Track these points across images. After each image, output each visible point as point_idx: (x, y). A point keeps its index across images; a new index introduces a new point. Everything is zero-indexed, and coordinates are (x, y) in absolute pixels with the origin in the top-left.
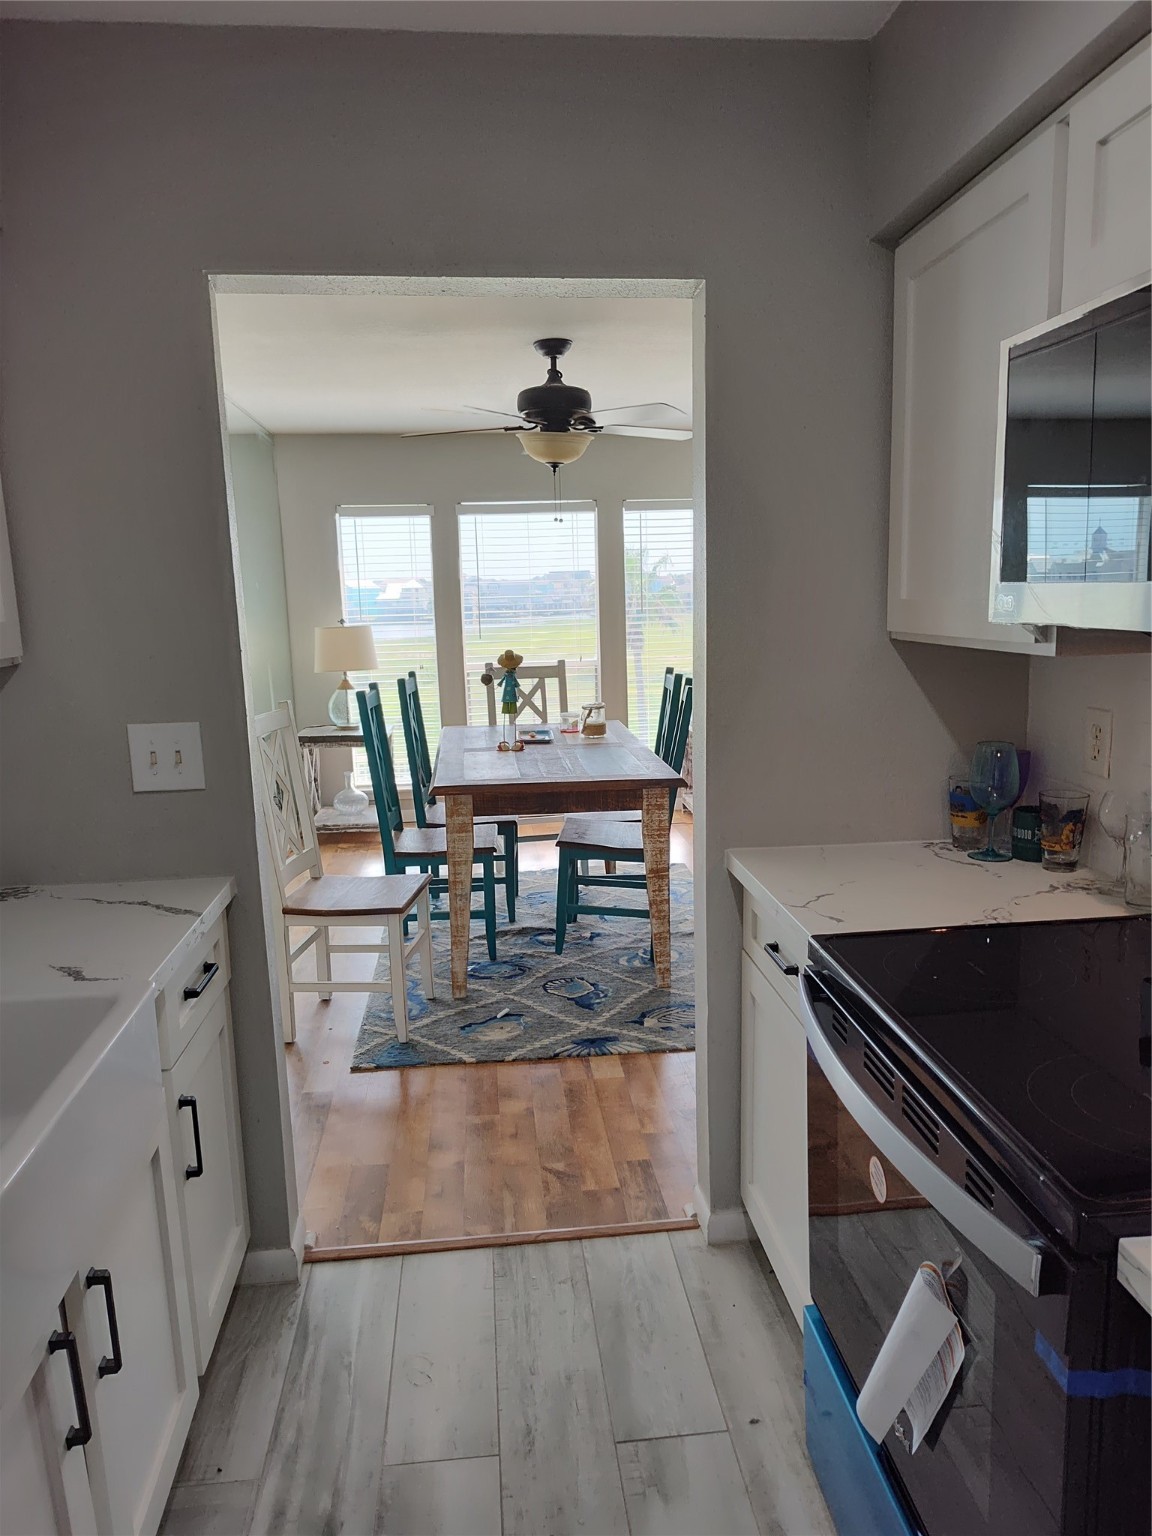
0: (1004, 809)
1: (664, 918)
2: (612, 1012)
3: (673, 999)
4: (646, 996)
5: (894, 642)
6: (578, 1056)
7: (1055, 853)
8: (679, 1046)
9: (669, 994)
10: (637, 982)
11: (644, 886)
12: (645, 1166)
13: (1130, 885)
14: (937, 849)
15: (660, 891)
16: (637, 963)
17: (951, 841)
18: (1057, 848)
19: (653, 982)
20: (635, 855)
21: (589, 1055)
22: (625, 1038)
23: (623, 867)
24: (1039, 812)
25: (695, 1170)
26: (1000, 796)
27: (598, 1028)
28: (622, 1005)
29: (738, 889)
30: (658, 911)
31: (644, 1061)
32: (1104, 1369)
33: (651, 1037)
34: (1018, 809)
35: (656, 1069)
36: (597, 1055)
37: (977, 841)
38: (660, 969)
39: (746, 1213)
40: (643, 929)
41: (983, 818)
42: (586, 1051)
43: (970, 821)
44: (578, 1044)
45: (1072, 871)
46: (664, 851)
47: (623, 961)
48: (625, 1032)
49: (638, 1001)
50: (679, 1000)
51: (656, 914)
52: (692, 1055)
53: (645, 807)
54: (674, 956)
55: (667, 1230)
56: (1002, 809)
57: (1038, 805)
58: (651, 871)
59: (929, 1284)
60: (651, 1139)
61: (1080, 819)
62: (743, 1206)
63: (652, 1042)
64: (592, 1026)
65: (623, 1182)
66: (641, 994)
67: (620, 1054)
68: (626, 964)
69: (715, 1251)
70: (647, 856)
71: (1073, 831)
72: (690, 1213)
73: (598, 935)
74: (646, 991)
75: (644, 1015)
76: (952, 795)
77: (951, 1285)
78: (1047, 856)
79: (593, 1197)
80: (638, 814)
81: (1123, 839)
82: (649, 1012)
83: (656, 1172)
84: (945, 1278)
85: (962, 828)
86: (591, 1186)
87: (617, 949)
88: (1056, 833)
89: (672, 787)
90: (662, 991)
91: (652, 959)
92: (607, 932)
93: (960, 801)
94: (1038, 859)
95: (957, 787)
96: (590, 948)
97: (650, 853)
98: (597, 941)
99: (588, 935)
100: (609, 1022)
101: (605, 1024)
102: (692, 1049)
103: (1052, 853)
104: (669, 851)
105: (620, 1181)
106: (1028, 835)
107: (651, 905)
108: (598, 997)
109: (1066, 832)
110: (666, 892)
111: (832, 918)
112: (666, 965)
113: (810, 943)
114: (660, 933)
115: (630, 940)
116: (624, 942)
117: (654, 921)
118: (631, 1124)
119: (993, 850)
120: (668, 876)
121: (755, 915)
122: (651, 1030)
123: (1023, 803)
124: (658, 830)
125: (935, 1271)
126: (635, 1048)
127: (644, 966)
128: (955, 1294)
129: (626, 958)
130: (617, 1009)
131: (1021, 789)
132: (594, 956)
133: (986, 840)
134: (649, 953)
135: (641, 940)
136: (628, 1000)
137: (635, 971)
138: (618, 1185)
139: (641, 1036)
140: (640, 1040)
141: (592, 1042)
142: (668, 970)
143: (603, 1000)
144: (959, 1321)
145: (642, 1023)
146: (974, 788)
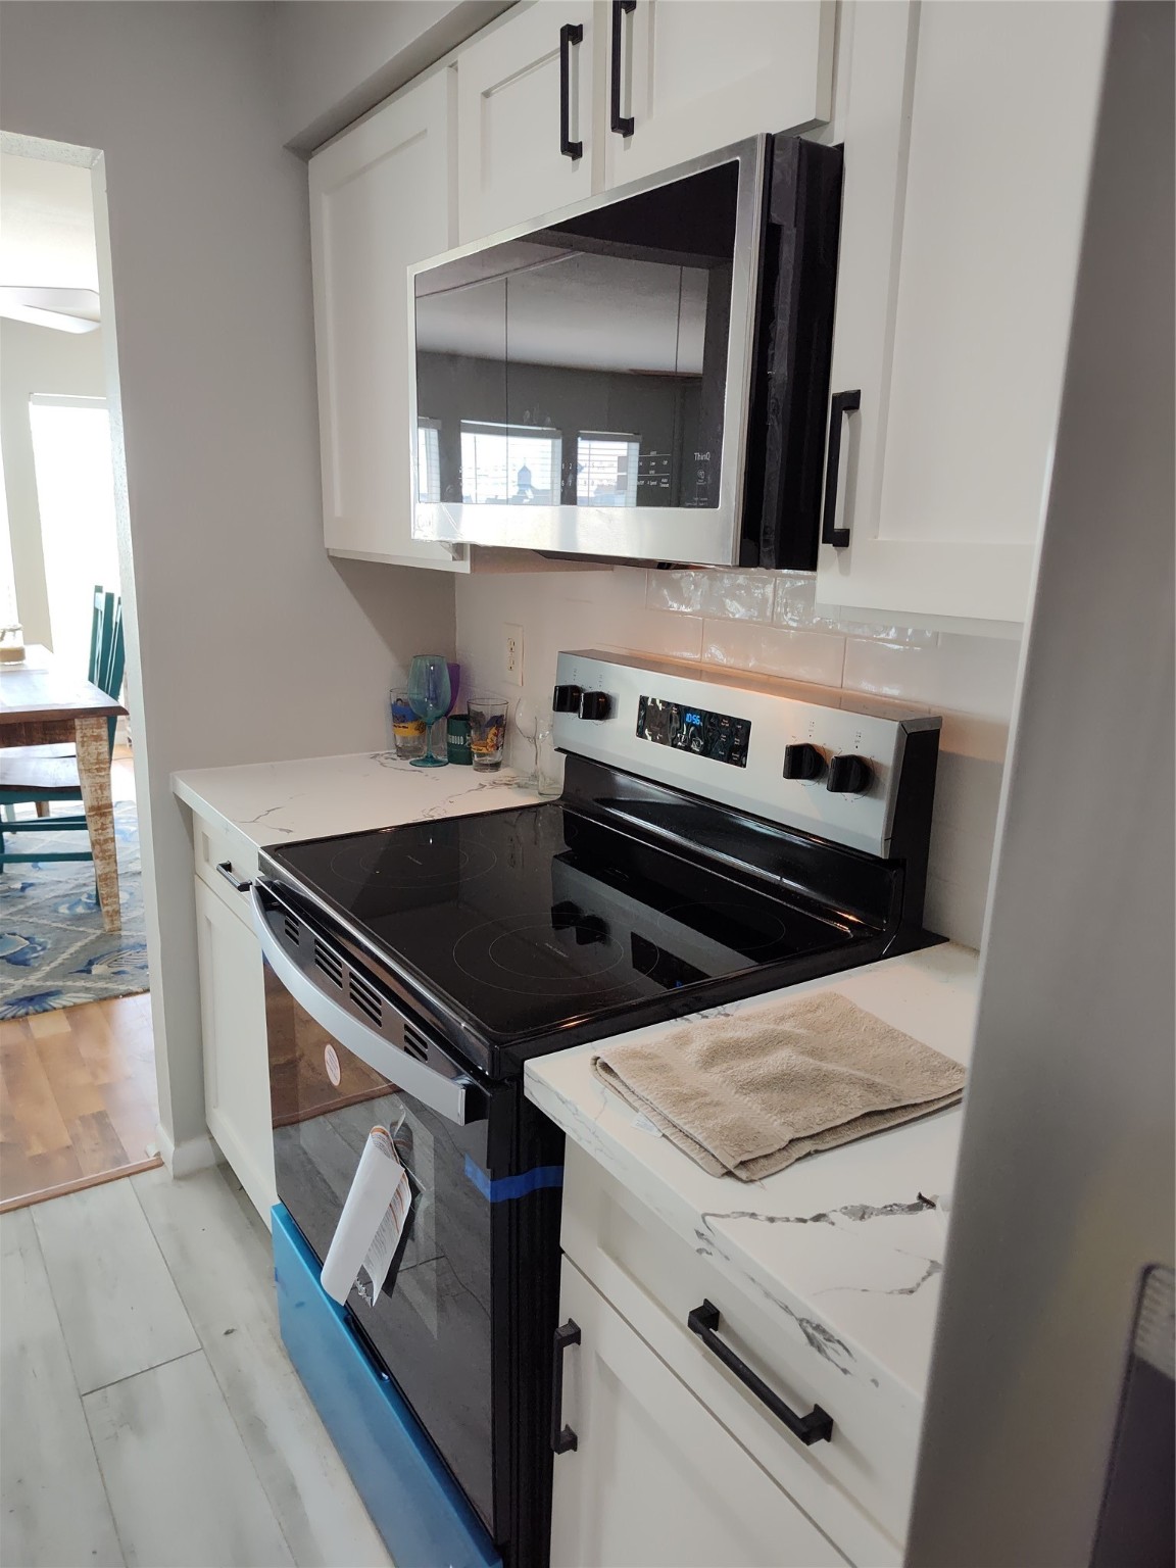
0: (439, 717)
1: (110, 857)
2: (53, 965)
3: (125, 942)
4: (92, 942)
5: (333, 559)
6: (13, 1017)
7: (484, 755)
8: (134, 988)
9: (120, 937)
10: (81, 929)
11: (84, 827)
12: (101, 1118)
13: (541, 778)
14: (382, 759)
15: (103, 829)
16: (80, 910)
17: (395, 751)
18: (484, 751)
19: (101, 927)
20: (71, 793)
21: (27, 1014)
22: (70, 990)
23: (58, 809)
24: (469, 720)
25: (156, 1111)
26: (435, 705)
27: (37, 984)
28: (65, 956)
29: (187, 814)
30: (103, 851)
31: (94, 1012)
32: (518, 1173)
33: (101, 984)
34: (451, 717)
35: (108, 1017)
36: (37, 1012)
37: (420, 750)
38: (108, 912)
39: (212, 1138)
40: (85, 872)
41: (422, 728)
42: (23, 1011)
43: (410, 731)
44: (12, 1005)
45: (497, 770)
46: (104, 787)
47: (64, 910)
48: (69, 983)
49: (84, 948)
50: (132, 941)
51: (100, 855)
52: (148, 996)
53: (78, 738)
54: (124, 897)
55: (128, 1175)
56: (437, 718)
57: (467, 713)
58: (91, 809)
59: (381, 1147)
60: (106, 1090)
61: (500, 723)
62: (210, 1133)
63: (102, 989)
64: (28, 983)
65: (75, 1138)
66: (87, 941)
67: (64, 1007)
68: (67, 912)
69: (182, 1183)
70: (85, 792)
71: (496, 735)
72: (152, 1152)
73: (31, 885)
74: (93, 937)
75: (91, 963)
76: (394, 707)
77: (399, 1142)
78: (476, 758)
79: (42, 1161)
80: (69, 748)
81: (534, 738)
82: (98, 958)
83: (114, 1121)
84: (392, 1136)
85: (404, 739)
86: (37, 1149)
87: (56, 897)
88: (483, 737)
89: (111, 716)
90: (113, 934)
91: (98, 903)
92: (42, 882)
93: (401, 714)
94: (469, 762)
95: (398, 700)
96: (21, 900)
97: (88, 789)
98: (29, 892)
99: (18, 886)
100: (49, 976)
101: (46, 978)
102: (147, 991)
103: (481, 755)
104: (110, 785)
105: (72, 1138)
106: (459, 740)
107: (93, 845)
108: (34, 950)
109: (490, 736)
110: (110, 830)
111: (281, 830)
112: (115, 906)
113: (260, 855)
114: (106, 874)
115: (71, 886)
116: (62, 889)
117: (98, 862)
118: (81, 1078)
119: (432, 757)
120: (111, 813)
121: (206, 838)
122: (100, 977)
123: (456, 711)
124: (97, 763)
125: (384, 1133)
126: (82, 998)
127: (89, 911)
128: (402, 1149)
129: (67, 905)
130: (60, 960)
131: (453, 699)
132: (27, 908)
133: (426, 748)
134: (94, 898)
135: (85, 885)
136: (72, 950)
137: (78, 919)
138: (69, 1142)
139: (88, 985)
140: (87, 990)
141: (30, 1000)
142: (118, 912)
143: (41, 953)
144: (406, 1171)
145: (89, 972)
146: (413, 701)
